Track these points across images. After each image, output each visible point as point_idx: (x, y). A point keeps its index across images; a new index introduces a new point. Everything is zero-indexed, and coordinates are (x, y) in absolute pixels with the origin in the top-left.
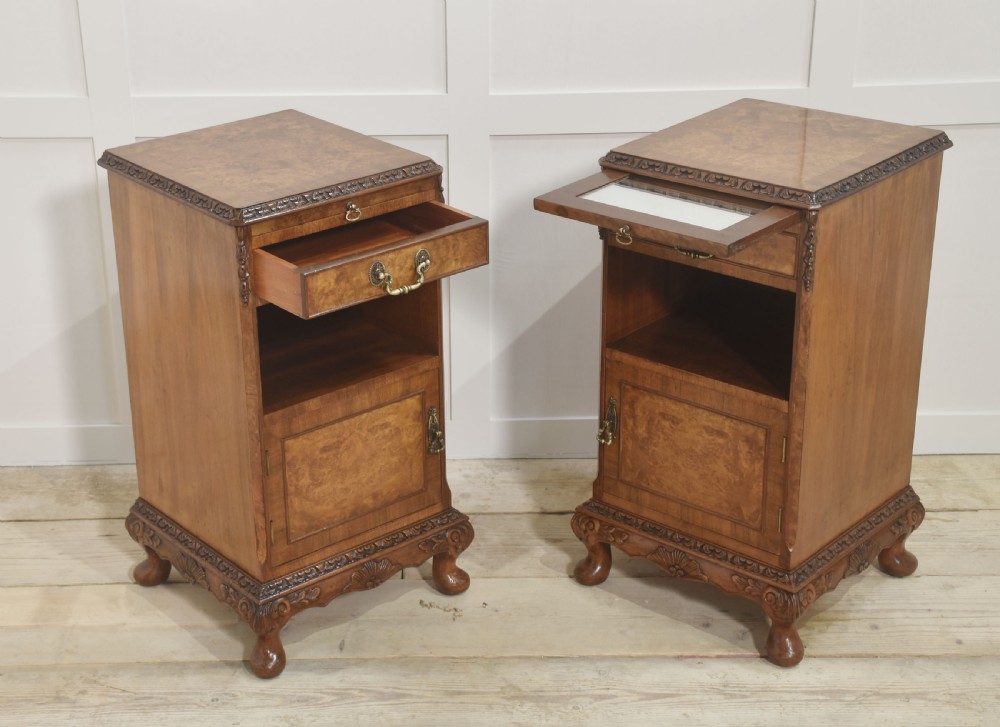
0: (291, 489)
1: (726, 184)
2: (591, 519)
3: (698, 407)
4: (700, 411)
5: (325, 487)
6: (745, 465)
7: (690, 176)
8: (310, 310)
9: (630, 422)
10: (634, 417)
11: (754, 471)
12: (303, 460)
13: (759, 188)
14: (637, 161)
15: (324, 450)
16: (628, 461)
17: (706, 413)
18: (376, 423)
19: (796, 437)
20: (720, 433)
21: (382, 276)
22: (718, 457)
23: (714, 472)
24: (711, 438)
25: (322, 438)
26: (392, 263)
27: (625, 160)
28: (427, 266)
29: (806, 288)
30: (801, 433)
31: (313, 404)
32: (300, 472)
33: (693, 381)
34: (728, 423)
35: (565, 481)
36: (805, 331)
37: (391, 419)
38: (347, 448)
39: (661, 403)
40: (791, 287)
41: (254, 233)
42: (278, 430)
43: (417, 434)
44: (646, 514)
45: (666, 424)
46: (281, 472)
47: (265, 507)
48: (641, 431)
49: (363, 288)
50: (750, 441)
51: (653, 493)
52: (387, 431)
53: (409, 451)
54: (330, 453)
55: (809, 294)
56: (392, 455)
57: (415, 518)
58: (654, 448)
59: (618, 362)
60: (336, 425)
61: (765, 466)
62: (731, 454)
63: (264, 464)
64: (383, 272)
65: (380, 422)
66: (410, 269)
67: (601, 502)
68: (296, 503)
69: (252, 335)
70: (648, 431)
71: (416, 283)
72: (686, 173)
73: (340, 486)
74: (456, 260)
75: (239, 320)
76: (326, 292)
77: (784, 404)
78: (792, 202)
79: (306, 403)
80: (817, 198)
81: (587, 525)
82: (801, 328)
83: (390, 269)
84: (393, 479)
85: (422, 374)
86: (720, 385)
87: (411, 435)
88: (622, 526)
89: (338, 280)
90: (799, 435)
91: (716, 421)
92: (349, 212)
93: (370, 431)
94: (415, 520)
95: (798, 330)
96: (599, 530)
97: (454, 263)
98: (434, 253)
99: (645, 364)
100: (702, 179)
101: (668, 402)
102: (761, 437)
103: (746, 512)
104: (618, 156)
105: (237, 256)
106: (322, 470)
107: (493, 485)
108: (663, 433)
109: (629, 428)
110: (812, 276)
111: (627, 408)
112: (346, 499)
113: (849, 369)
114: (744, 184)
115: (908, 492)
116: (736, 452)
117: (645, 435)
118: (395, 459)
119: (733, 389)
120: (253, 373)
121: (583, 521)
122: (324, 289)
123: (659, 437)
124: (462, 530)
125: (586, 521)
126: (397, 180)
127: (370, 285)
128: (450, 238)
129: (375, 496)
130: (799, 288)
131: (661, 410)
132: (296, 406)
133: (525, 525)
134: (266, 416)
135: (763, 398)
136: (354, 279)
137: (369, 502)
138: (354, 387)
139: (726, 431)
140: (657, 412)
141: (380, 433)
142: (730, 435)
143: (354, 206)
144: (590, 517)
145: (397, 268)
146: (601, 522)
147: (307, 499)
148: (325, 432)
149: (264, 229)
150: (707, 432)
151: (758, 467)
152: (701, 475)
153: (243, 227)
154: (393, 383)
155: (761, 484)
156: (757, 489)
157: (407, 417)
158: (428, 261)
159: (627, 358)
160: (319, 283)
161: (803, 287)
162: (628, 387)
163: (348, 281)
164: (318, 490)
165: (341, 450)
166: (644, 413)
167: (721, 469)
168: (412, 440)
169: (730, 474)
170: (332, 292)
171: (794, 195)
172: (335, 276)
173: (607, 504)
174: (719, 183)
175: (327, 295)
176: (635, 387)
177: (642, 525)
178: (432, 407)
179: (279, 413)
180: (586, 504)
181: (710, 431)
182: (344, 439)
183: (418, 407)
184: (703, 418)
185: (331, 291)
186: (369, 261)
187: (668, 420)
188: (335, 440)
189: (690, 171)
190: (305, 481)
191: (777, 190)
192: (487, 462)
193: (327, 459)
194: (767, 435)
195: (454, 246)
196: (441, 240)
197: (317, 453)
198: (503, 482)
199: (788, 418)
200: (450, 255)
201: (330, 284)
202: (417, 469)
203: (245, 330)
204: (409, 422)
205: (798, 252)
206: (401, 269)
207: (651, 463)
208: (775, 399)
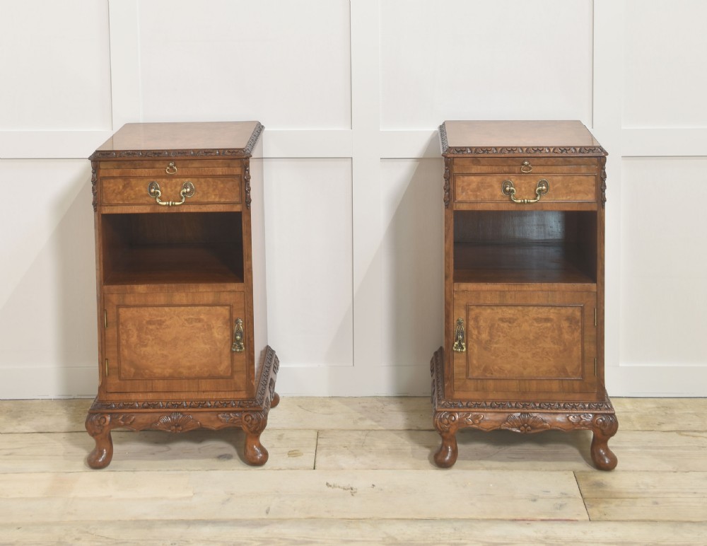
1: (542, 152)
2: (451, 413)
3: (529, 306)
4: (531, 308)
6: (566, 336)
7: (515, 152)
9: (476, 333)
10: (478, 328)
11: (574, 339)
16: (475, 362)
17: (535, 309)
19: (602, 306)
20: (547, 320)
22: (546, 337)
23: (544, 349)
24: (540, 325)
27: (464, 151)
33: (525, 289)
34: (553, 310)
39: (500, 311)
40: (593, 208)
44: (492, 396)
45: (505, 325)
48: (485, 336)
50: (570, 319)
51: (496, 380)
58: (495, 346)
59: (463, 291)
61: (582, 333)
62: (556, 331)
67: (453, 400)
70: (490, 334)
72: (512, 151)
77: (593, 286)
81: (449, 419)
86: (545, 286)
88: (476, 411)
91: (544, 313)
96: (459, 420)
99: (487, 286)
100: (524, 152)
101: (505, 309)
102: (578, 314)
103: (569, 369)
108: (503, 333)
109: (475, 337)
111: (472, 323)
116: (560, 329)
117: (488, 338)
119: (556, 286)
121: (445, 417)
123: (499, 336)
125: (447, 416)
131: (500, 316)
135: (578, 286)
136: (137, 189)
139: (551, 317)
140: (497, 319)
142: (555, 319)
146: (459, 413)
150: (537, 322)
151: (577, 334)
152: (534, 354)
155: (580, 346)
156: (577, 352)
159: (471, 286)
162: (472, 307)
166: (486, 322)
167: (548, 345)
169: (556, 347)
171: (590, 150)
173: (458, 400)
174: (537, 152)
176: (479, 306)
177: (491, 405)
181: (538, 320)
184: (533, 312)
187: (506, 322)
194: (582, 312)
199: (597, 295)
207: (494, 357)
208: (586, 284)
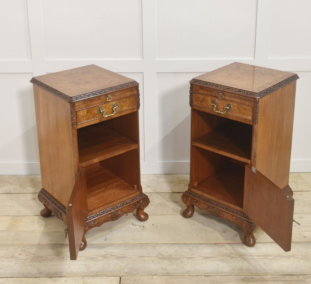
8: (78, 122)
21: (102, 111)
26: (105, 107)
41: (76, 105)
44: (205, 195)
49: (96, 115)
66: (111, 109)
67: (191, 191)
71: (113, 113)
74: (126, 106)
83: (104, 109)
89: (87, 112)
96: (190, 200)
97: (125, 107)
98: (119, 104)
99: (205, 147)
122: (83, 115)
125: (186, 197)
128: (124, 99)
143: (109, 96)
145: (107, 108)
149: (80, 104)
153: (72, 103)
158: (117, 107)
159: (199, 145)
160: (81, 113)
163: (91, 113)
170: (85, 116)
173: (193, 192)
175: (84, 117)
177: (204, 199)
180: (186, 192)
186: (97, 106)
195: (125, 102)
196: (121, 100)
201: (85, 114)
206: (108, 109)
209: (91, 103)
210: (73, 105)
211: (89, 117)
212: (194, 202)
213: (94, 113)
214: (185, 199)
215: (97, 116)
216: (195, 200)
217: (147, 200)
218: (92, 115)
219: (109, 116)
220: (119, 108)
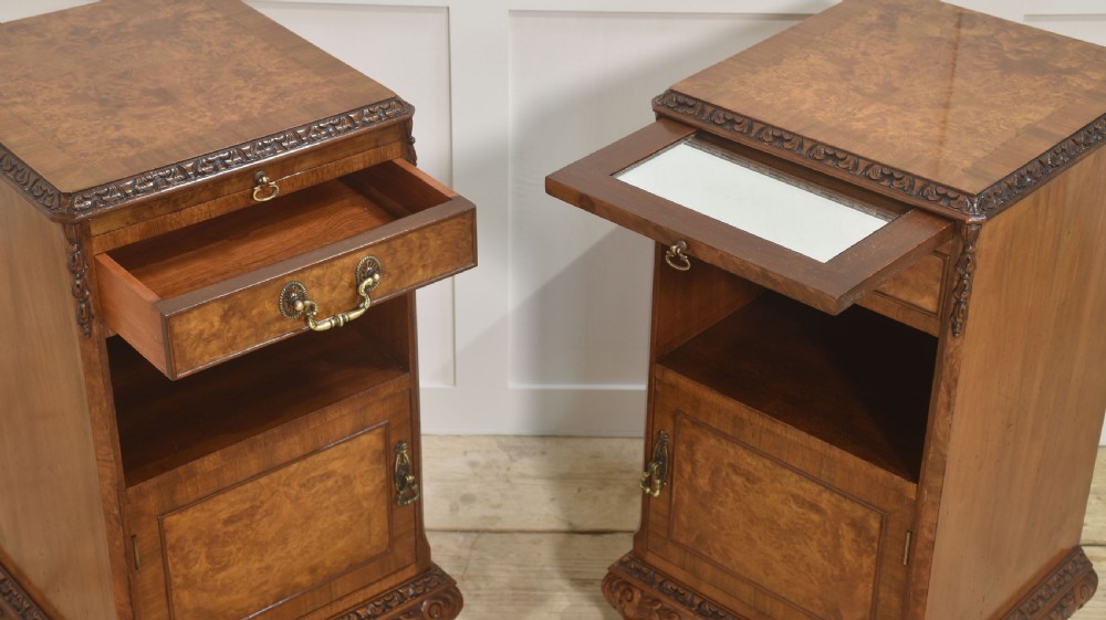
0: (179, 580)
1: (842, 165)
2: (629, 587)
3: (786, 466)
4: (788, 472)
5: (232, 570)
6: (848, 556)
7: (787, 145)
8: (178, 366)
9: (687, 468)
10: (693, 463)
11: (861, 566)
12: (195, 540)
13: (891, 177)
14: (709, 110)
15: (229, 521)
16: (683, 518)
17: (795, 477)
18: (313, 474)
19: (925, 533)
20: (815, 507)
21: (300, 305)
22: (811, 539)
23: (804, 556)
24: (800, 510)
25: (224, 506)
26: (319, 283)
27: (692, 107)
28: (374, 283)
29: (954, 334)
30: (934, 528)
31: (209, 463)
32: (192, 556)
33: (779, 431)
34: (826, 495)
35: (605, 477)
36: (949, 392)
37: (337, 466)
38: (268, 513)
39: (732, 451)
40: (932, 328)
41: (94, 231)
42: (152, 504)
43: (377, 481)
44: (705, 590)
45: (738, 480)
46: (160, 561)
47: (133, 612)
48: (703, 482)
49: (269, 323)
50: (858, 527)
51: (715, 565)
52: (330, 483)
53: (365, 504)
54: (239, 525)
55: (958, 342)
56: (340, 512)
57: (375, 590)
58: (718, 507)
59: (671, 387)
60: (249, 485)
61: (879, 563)
62: (830, 538)
63: (129, 554)
64: (303, 298)
65: (320, 472)
66: (350, 287)
67: (644, 563)
68: (185, 598)
69: (101, 380)
70: (712, 484)
71: (357, 308)
72: (780, 138)
73: (257, 565)
74: (424, 266)
75: (79, 355)
76: (205, 336)
77: (911, 487)
78: (942, 208)
79: (197, 463)
80: (980, 206)
81: (623, 593)
82: (943, 389)
83: (315, 292)
84: (341, 544)
85: (385, 399)
86: (817, 444)
87: (368, 483)
88: (669, 603)
89: (225, 318)
90: (931, 531)
91: (810, 490)
92: (257, 189)
93: (303, 486)
94: (376, 592)
95: (938, 387)
96: (640, 602)
97: (420, 272)
98: (388, 260)
99: (711, 396)
100: (804, 152)
101: (741, 451)
102: (874, 524)
104: (681, 99)
105: (69, 266)
106: (228, 549)
107: (508, 481)
108: (733, 491)
109: (686, 476)
110: (965, 318)
111: (683, 448)
112: (266, 582)
113: (1009, 426)
114: (867, 168)
115: (1076, 558)
116: (837, 536)
117: (708, 489)
118: (344, 517)
119: (836, 452)
120: (106, 432)
121: (617, 587)
122: (202, 332)
123: (727, 496)
124: (445, 600)
125: (622, 588)
126: (339, 132)
127: (280, 318)
128: (413, 236)
129: (313, 570)
130: (943, 331)
131: (732, 461)
132: (181, 469)
133: (544, 552)
134: (131, 490)
135: (880, 473)
136: (254, 312)
137: (304, 579)
138: (276, 430)
139: (823, 506)
140: (725, 461)
141: (320, 486)
142: (829, 512)
143: (265, 179)
144: (629, 584)
145: (327, 288)
146: (642, 592)
147: (204, 590)
148: (231, 496)
149: (113, 224)
150: (796, 503)
151: (868, 563)
152: (785, 557)
153: (75, 224)
154: (339, 417)
155: (871, 585)
156: (864, 592)
157: (362, 459)
158: (377, 276)
159: (686, 384)
160: (193, 324)
161: (950, 331)
162: (685, 421)
163: (243, 317)
164: (222, 575)
165: (258, 517)
166: (707, 459)
167: (812, 553)
168: (369, 489)
169: (826, 563)
170: (216, 336)
171: (945, 196)
172: (221, 311)
173: (651, 567)
174: (830, 162)
175: (208, 341)
176: (696, 424)
177: (700, 605)
178: (400, 442)
179: (153, 481)
180: (621, 562)
181: (799, 500)
182: (263, 502)
183: (380, 445)
184: (792, 482)
185: (214, 335)
186: (278, 284)
187: (741, 475)
188: (247, 505)
189: (787, 137)
190: (201, 566)
191: (918, 184)
192: (504, 440)
193: (236, 532)
194: (883, 523)
195: (420, 247)
196: (400, 241)
197: (219, 526)
198: (523, 476)
199: (916, 508)
200: (414, 261)
201: (212, 325)
202: (379, 525)
203: (89, 370)
204: (365, 466)
205: (945, 279)
206: (334, 288)
207: (715, 527)
208: (897, 478)
209: (174, 216)
210: (79, 233)
211: (235, 338)
212: (657, 611)
213: (261, 314)
214: (618, 595)
215: (277, 326)
216: (660, 605)
217: (449, 596)
218: (249, 327)
219: (337, 326)
220: (390, 280)
